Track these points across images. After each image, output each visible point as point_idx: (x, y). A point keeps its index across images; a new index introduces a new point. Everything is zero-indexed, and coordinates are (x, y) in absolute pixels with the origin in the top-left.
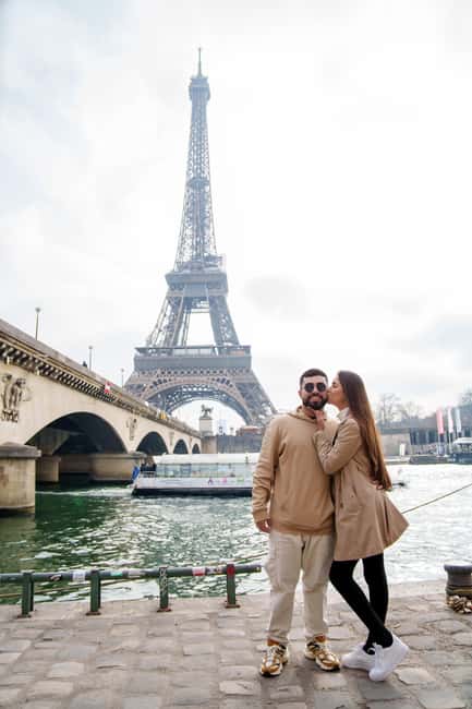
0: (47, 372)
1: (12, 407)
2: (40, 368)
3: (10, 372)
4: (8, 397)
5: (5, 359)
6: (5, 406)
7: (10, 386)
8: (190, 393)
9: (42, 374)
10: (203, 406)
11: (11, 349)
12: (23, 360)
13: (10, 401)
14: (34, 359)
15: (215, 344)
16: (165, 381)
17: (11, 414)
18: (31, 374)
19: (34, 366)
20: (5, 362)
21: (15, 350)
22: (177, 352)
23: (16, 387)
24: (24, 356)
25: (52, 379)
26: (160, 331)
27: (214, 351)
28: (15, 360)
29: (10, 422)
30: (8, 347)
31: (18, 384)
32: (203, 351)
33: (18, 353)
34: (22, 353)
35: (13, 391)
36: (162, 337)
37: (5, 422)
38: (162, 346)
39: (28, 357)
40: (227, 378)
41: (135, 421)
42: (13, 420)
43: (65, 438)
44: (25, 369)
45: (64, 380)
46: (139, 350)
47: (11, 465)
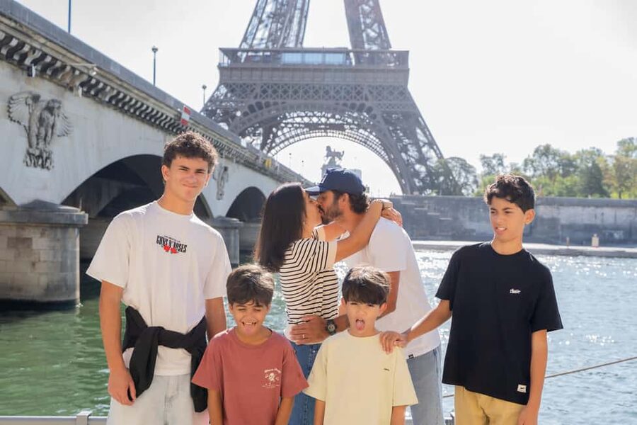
0: (92, 90)
1: (41, 145)
2: (82, 85)
3: (36, 91)
4: (35, 129)
5: (29, 69)
6: (30, 146)
7: (37, 113)
8: (307, 125)
9: (86, 94)
10: (328, 148)
11: (37, 54)
12: (56, 72)
13: (38, 136)
14: (73, 69)
15: (350, 48)
16: (268, 105)
17: (40, 156)
18: (68, 94)
19: (73, 80)
20: (30, 75)
21: (44, 55)
22: (288, 58)
23: (47, 114)
24: (58, 64)
25: (101, 102)
26: (261, 21)
27: (348, 57)
28: (43, 71)
29: (39, 169)
30: (33, 49)
31: (50, 109)
32: (331, 59)
33: (48, 59)
34: (55, 60)
35: (41, 121)
36: (262, 33)
37: (32, 169)
38: (263, 46)
39: (64, 67)
40: (368, 104)
41: (226, 169)
42: (43, 166)
43: (115, 193)
44: (59, 84)
45: (119, 104)
46: (225, 52)
47: (42, 235)
